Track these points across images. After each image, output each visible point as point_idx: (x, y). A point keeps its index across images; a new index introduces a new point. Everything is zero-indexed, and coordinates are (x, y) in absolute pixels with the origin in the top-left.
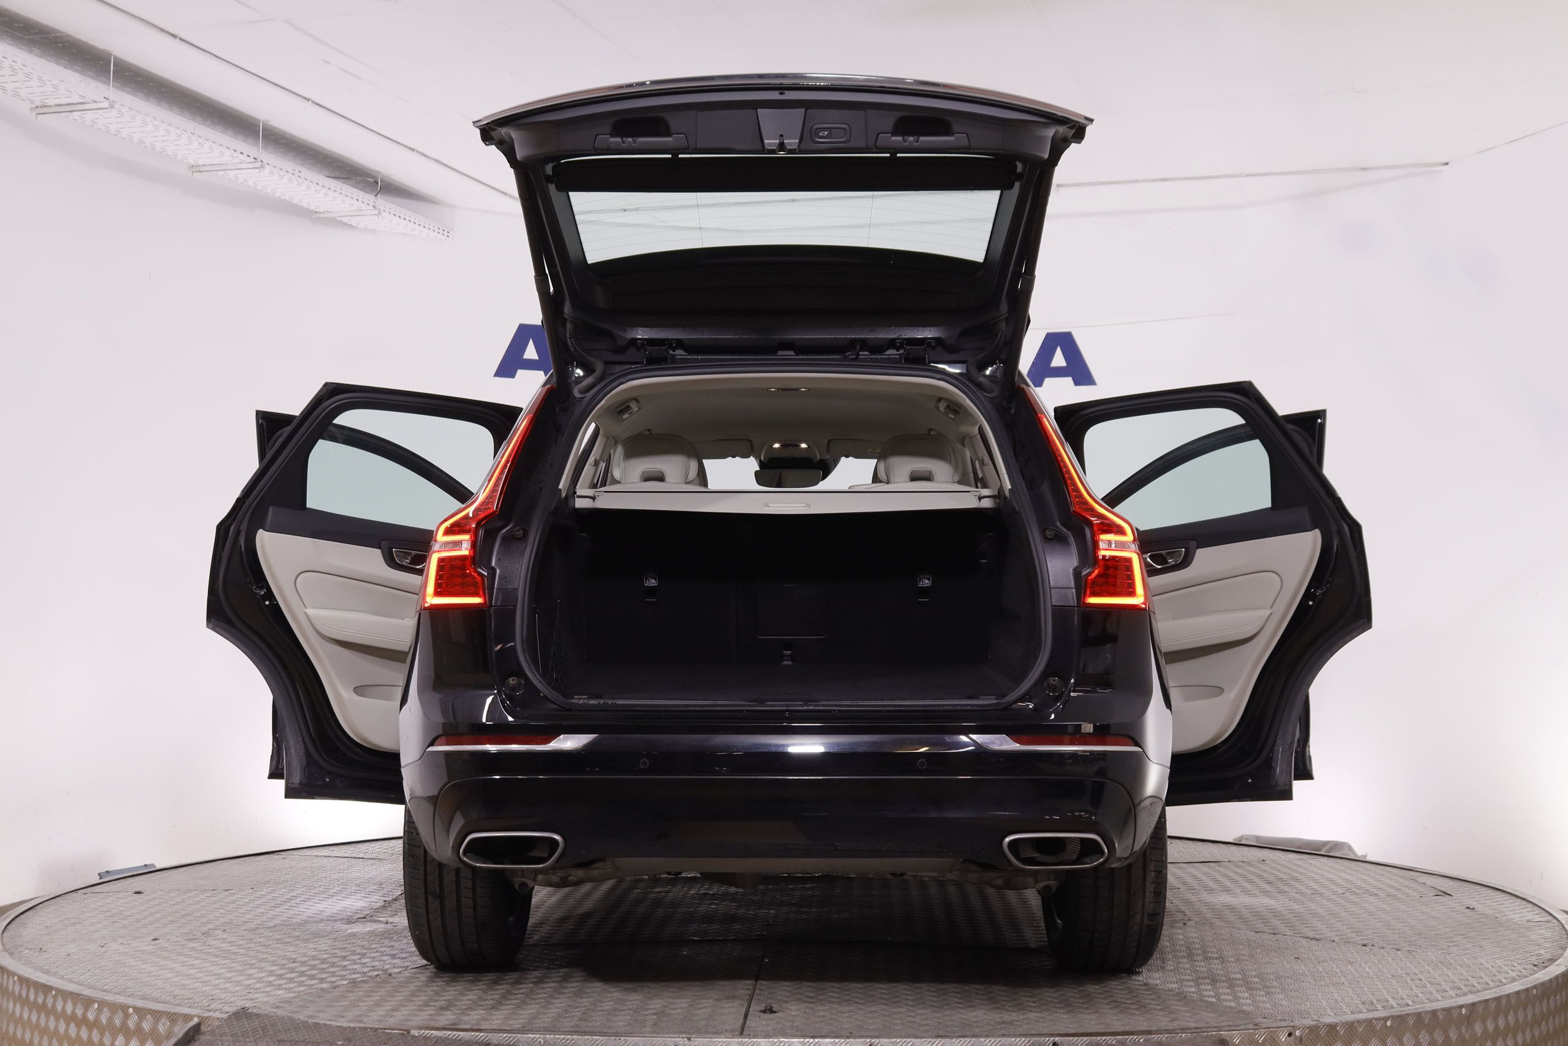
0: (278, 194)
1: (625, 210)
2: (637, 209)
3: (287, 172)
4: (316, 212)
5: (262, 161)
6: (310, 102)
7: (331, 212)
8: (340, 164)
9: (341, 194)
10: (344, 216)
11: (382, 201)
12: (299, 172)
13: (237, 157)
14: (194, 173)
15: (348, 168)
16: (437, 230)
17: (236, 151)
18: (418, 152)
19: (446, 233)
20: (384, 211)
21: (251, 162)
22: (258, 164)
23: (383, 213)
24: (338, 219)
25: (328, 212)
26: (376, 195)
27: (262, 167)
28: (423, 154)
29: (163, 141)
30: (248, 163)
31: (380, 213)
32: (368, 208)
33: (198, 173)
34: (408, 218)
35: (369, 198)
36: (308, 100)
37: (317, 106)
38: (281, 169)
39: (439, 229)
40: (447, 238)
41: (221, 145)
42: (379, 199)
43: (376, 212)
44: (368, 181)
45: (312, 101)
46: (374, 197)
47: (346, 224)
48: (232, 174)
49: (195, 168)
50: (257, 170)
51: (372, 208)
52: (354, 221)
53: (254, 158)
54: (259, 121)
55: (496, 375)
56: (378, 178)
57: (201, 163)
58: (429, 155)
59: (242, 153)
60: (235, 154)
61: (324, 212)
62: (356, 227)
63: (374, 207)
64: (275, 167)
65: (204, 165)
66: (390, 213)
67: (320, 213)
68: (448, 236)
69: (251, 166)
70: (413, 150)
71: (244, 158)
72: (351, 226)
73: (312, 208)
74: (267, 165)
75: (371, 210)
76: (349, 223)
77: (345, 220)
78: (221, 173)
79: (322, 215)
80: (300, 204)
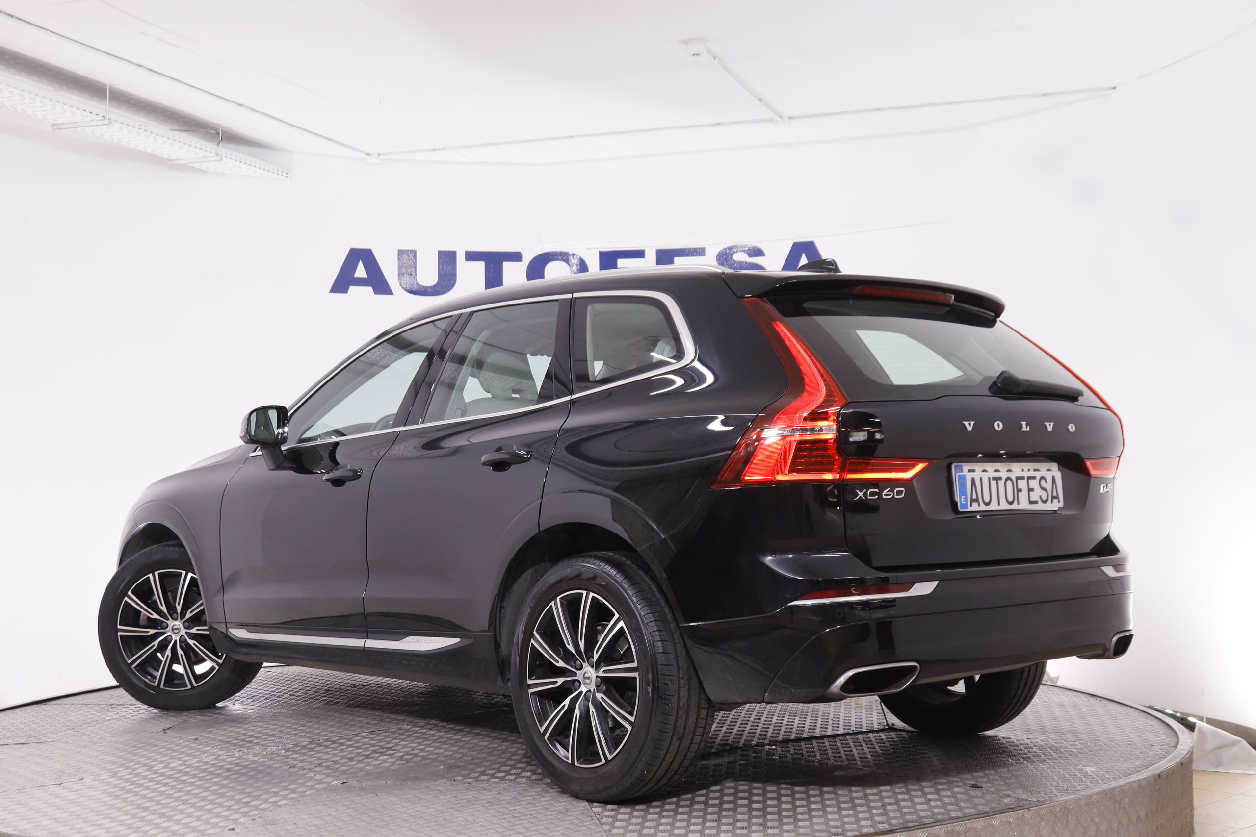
0: (133, 146)
1: (434, 150)
2: (444, 148)
3: (134, 127)
4: (170, 160)
5: (109, 119)
6: (142, 68)
7: (182, 159)
8: (186, 120)
9: (185, 144)
10: (194, 163)
11: (225, 150)
12: (145, 126)
13: (88, 116)
14: (56, 131)
15: (194, 123)
16: (276, 172)
17: (85, 111)
18: (246, 107)
19: (284, 174)
20: (226, 157)
21: (100, 120)
22: (106, 122)
23: (225, 159)
24: (190, 165)
25: (179, 159)
26: (218, 145)
27: (109, 123)
28: (252, 109)
29: (22, 104)
30: (98, 120)
31: (221, 159)
32: (211, 155)
33: (58, 130)
34: (248, 162)
35: (212, 146)
36: (140, 66)
37: (150, 72)
38: (128, 125)
39: (278, 171)
40: (285, 178)
41: (71, 106)
42: (221, 147)
43: (218, 158)
44: (212, 133)
45: (144, 67)
46: (216, 146)
47: (198, 169)
48: (88, 130)
49: (56, 126)
50: (106, 126)
51: (215, 155)
52: (204, 166)
53: (103, 116)
54: (107, 85)
55: (330, 292)
56: (219, 130)
57: (59, 121)
58: (257, 110)
59: (91, 112)
60: (85, 114)
61: (176, 160)
62: (207, 171)
63: (217, 154)
64: (122, 123)
65: (63, 123)
66: (231, 159)
67: (173, 160)
68: (287, 177)
69: (100, 123)
70: (241, 105)
71: (93, 116)
72: (202, 170)
73: (165, 157)
74: (114, 122)
75: (213, 156)
76: (200, 168)
77: (196, 165)
78: (79, 129)
79: (175, 163)
80: (154, 154)
